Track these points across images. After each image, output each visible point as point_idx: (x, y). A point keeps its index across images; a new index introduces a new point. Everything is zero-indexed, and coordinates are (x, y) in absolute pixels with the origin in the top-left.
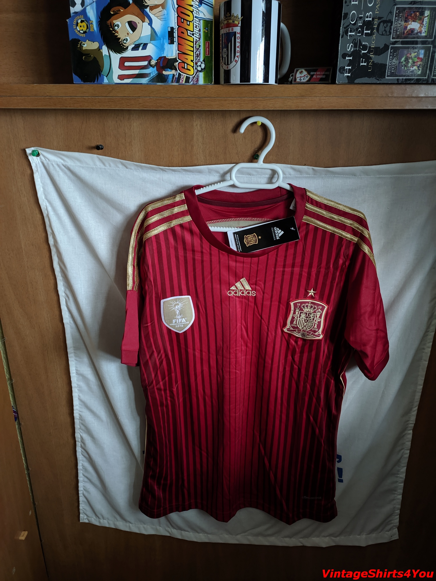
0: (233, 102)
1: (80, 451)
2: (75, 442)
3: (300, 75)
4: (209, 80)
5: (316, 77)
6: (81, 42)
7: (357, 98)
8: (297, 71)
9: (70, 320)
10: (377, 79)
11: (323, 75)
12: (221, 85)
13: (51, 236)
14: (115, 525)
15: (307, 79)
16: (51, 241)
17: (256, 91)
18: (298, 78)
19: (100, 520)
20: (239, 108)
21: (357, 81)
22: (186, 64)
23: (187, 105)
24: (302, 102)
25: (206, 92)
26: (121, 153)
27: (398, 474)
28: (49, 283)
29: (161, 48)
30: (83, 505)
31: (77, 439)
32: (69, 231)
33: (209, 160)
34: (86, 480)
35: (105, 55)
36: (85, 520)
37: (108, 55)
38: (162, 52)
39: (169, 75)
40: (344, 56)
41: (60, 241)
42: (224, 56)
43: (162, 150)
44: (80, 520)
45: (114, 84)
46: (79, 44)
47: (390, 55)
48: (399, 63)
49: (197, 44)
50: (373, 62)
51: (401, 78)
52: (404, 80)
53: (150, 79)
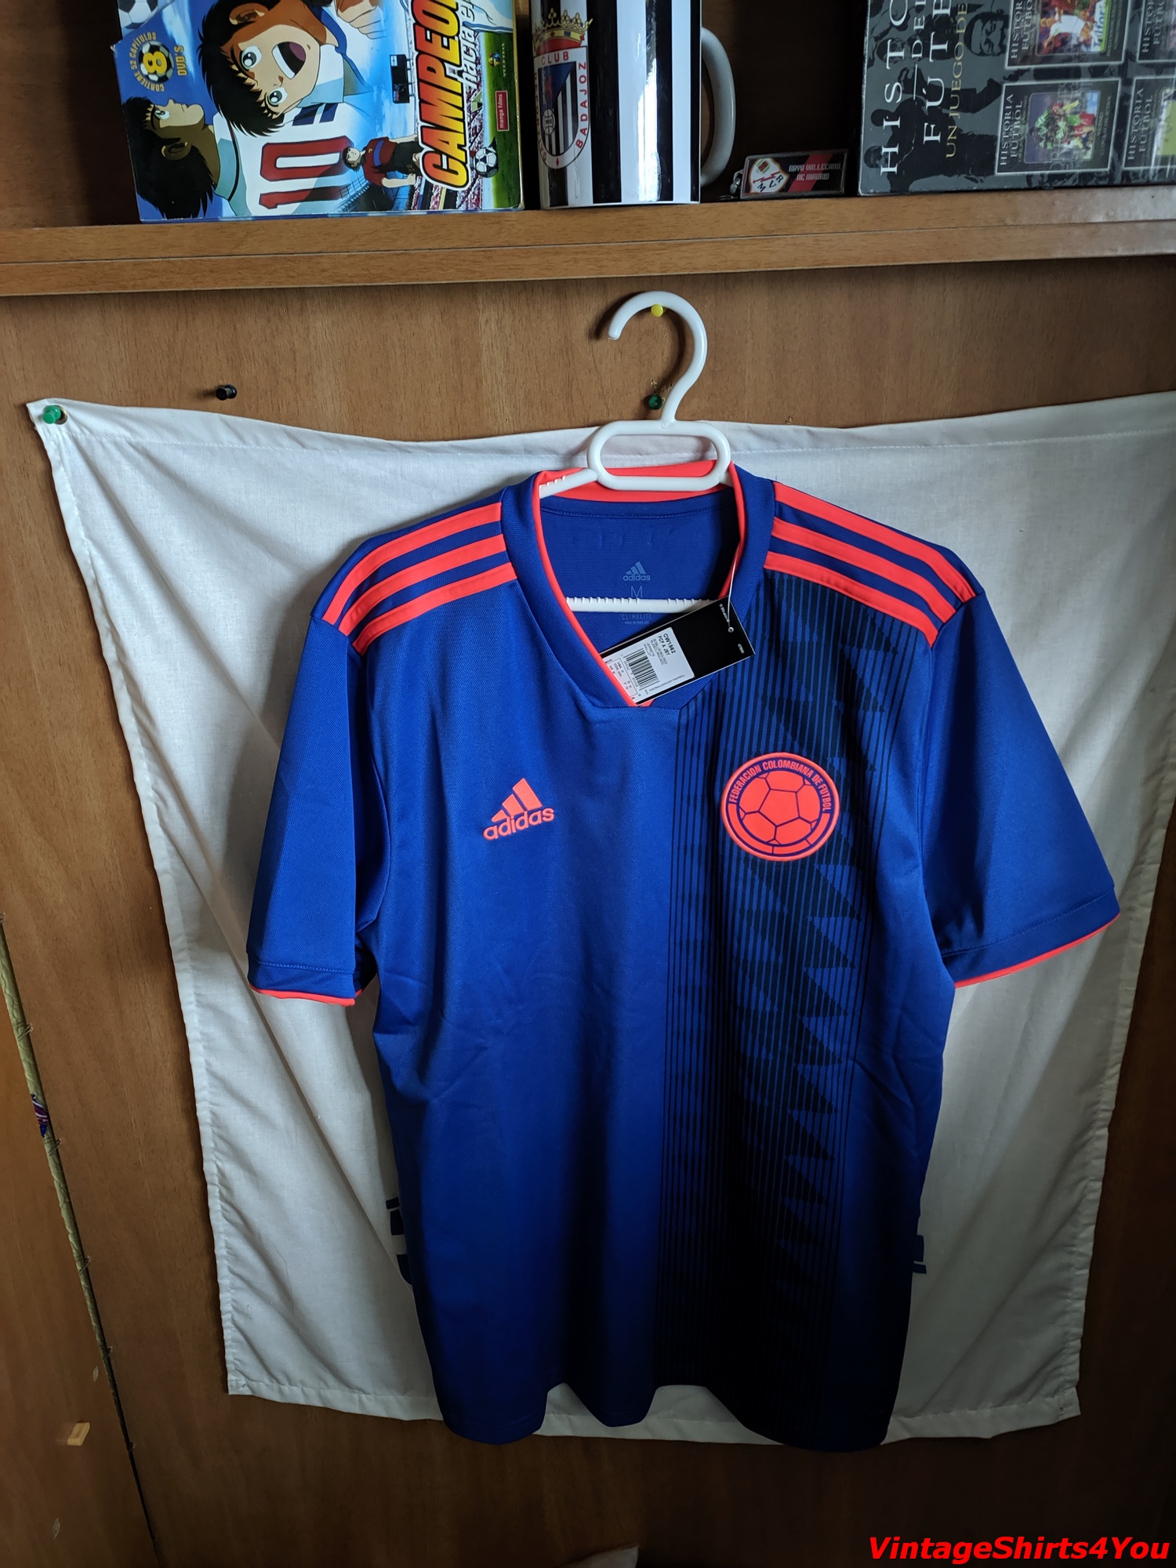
0: (578, 256)
1: (219, 1208)
2: (204, 1184)
3: (761, 175)
4: (509, 198)
5: (805, 177)
6: (152, 106)
7: (917, 233)
8: (752, 162)
9: (171, 863)
10: (972, 179)
11: (824, 172)
12: (544, 210)
13: (107, 636)
14: (320, 1396)
15: (779, 185)
16: (110, 653)
17: (640, 226)
18: (754, 182)
19: (282, 1387)
20: (595, 274)
21: (915, 186)
22: (444, 157)
23: (451, 271)
24: (767, 249)
25: (503, 231)
26: (285, 406)
27: (1073, 1246)
28: (111, 765)
29: (375, 115)
30: (234, 1351)
31: (208, 1178)
32: (157, 622)
33: (526, 417)
34: (239, 1283)
35: (222, 140)
36: (241, 1389)
37: (229, 141)
38: (378, 127)
39: (399, 188)
40: (878, 117)
41: (134, 650)
42: (547, 131)
43: (397, 393)
44: (229, 1388)
45: (250, 219)
46: (149, 112)
47: (1005, 111)
48: (1032, 130)
49: (472, 99)
50: (958, 132)
51: (1039, 172)
52: (1046, 179)
53: (349, 202)
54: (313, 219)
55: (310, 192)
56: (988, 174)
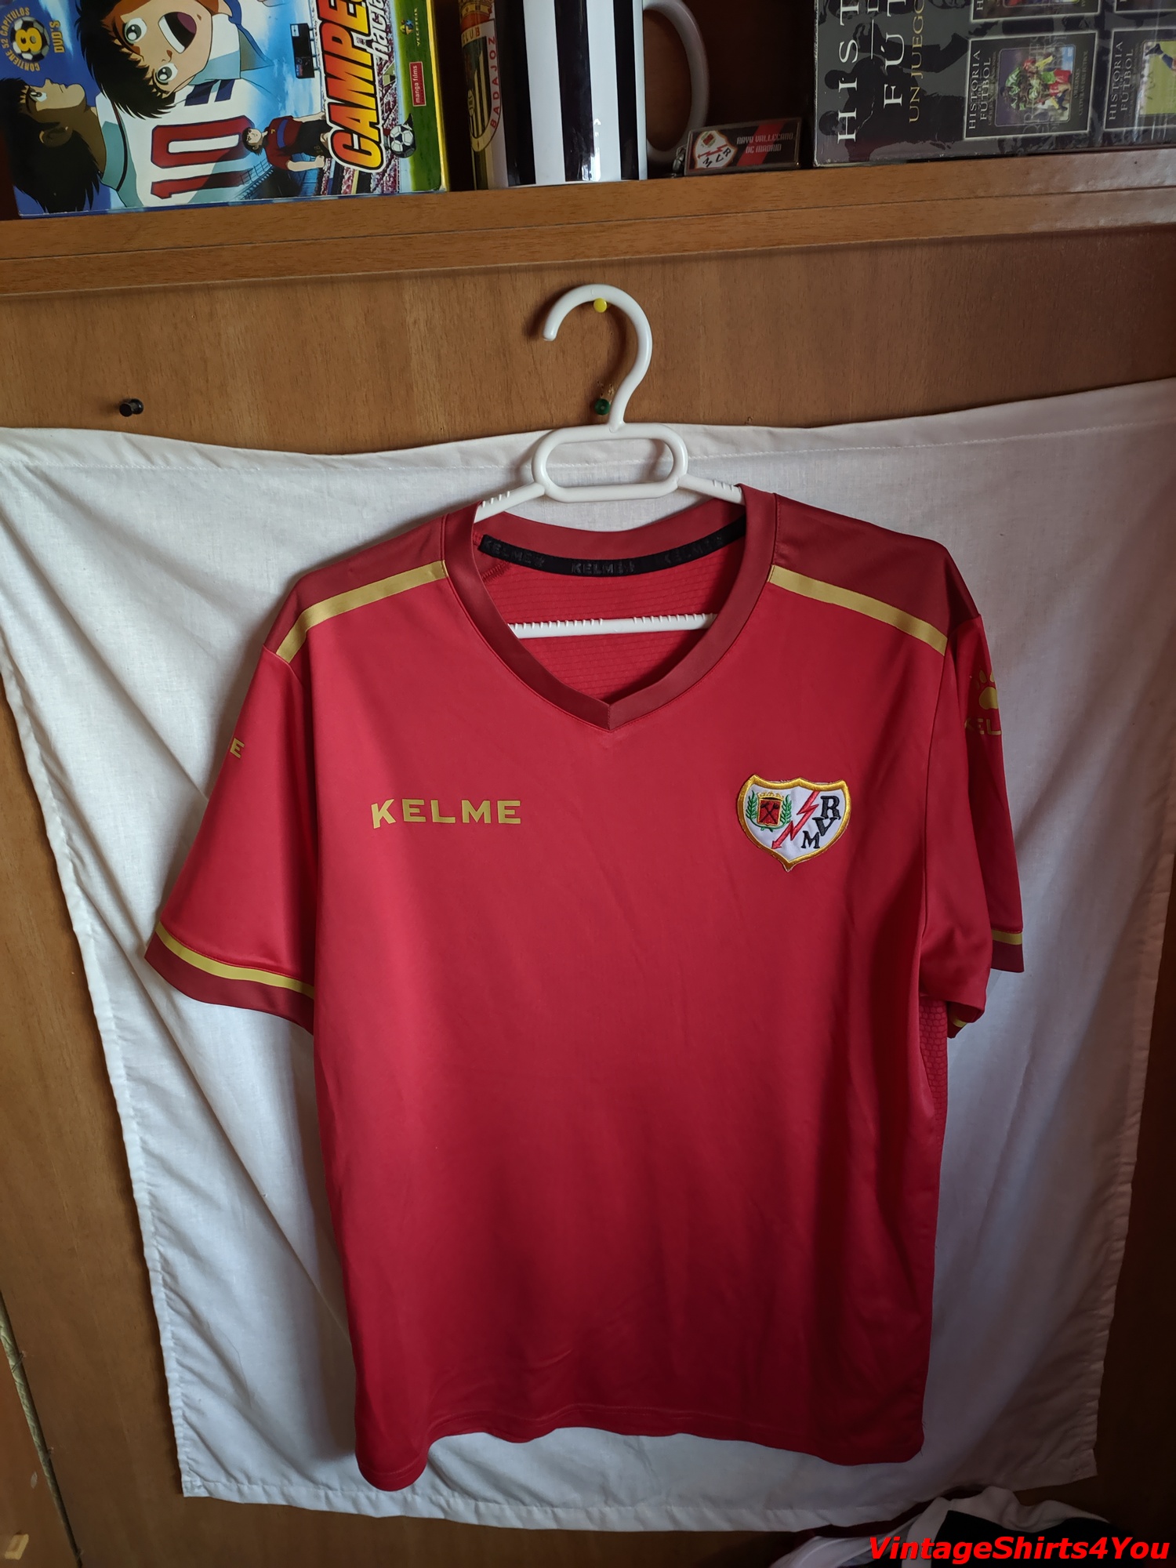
1: (164, 1296)
2: (146, 1271)
3: (706, 149)
4: (429, 180)
5: (754, 150)
6: (27, 87)
7: (881, 207)
8: (696, 136)
9: (93, 926)
10: (938, 145)
11: (775, 143)
12: (470, 190)
14: (283, 1494)
15: (726, 159)
19: (242, 1486)
21: (877, 154)
22: (355, 137)
23: (368, 260)
24: (717, 228)
25: (423, 216)
29: (276, 92)
30: (187, 1449)
31: (149, 1265)
32: (65, 663)
33: (462, 426)
34: (188, 1376)
35: (106, 123)
36: (197, 1491)
37: (115, 125)
38: (280, 105)
39: (306, 171)
40: (833, 78)
41: (42, 694)
43: (319, 403)
44: (184, 1490)
45: (142, 210)
46: (22, 93)
47: (972, 69)
48: (1002, 90)
49: (384, 72)
50: (922, 94)
51: (1011, 136)
52: (1019, 144)
53: (251, 189)
54: (211, 209)
55: (208, 178)
56: (957, 140)
